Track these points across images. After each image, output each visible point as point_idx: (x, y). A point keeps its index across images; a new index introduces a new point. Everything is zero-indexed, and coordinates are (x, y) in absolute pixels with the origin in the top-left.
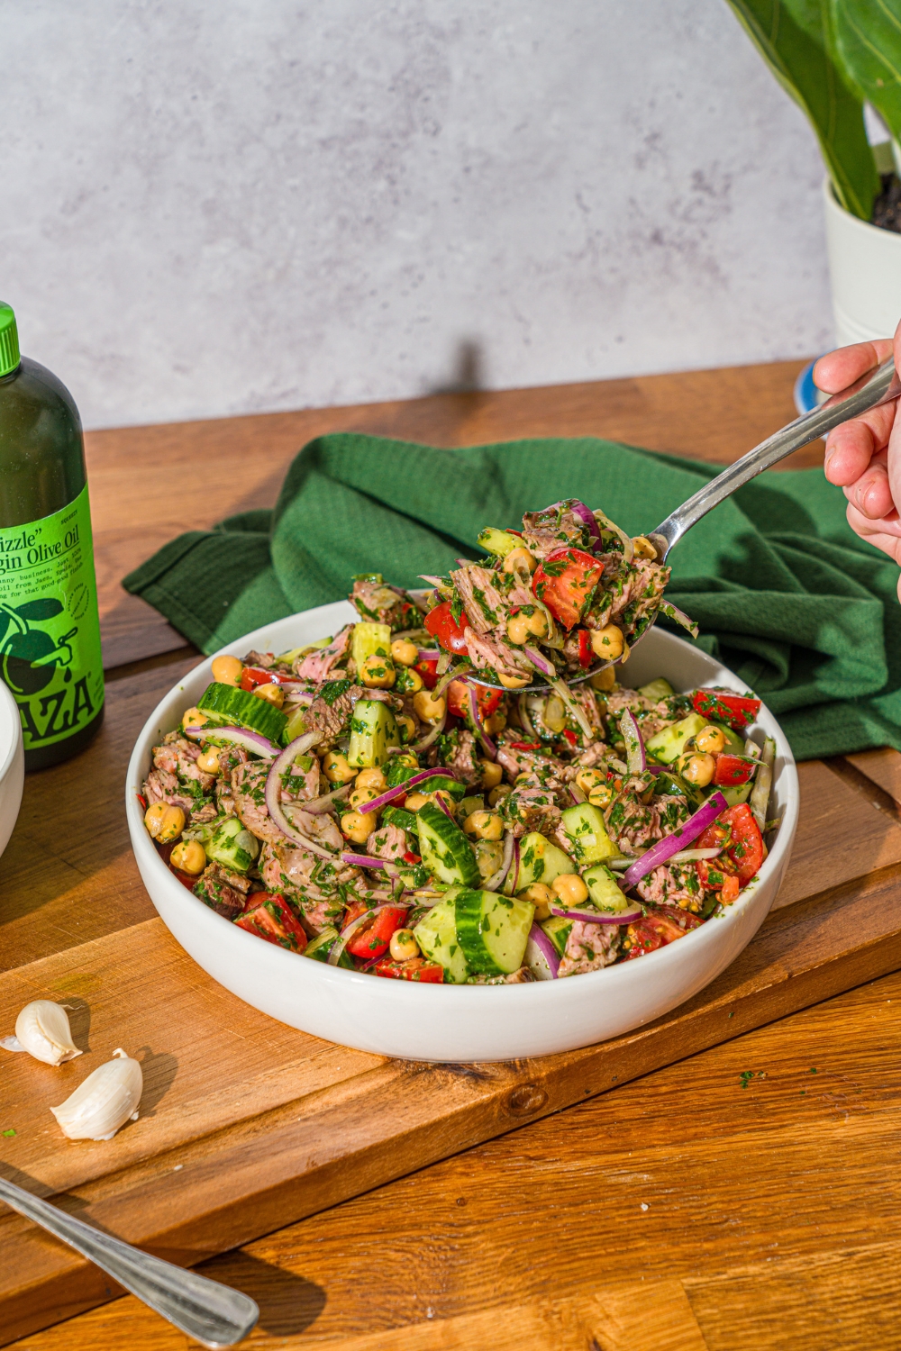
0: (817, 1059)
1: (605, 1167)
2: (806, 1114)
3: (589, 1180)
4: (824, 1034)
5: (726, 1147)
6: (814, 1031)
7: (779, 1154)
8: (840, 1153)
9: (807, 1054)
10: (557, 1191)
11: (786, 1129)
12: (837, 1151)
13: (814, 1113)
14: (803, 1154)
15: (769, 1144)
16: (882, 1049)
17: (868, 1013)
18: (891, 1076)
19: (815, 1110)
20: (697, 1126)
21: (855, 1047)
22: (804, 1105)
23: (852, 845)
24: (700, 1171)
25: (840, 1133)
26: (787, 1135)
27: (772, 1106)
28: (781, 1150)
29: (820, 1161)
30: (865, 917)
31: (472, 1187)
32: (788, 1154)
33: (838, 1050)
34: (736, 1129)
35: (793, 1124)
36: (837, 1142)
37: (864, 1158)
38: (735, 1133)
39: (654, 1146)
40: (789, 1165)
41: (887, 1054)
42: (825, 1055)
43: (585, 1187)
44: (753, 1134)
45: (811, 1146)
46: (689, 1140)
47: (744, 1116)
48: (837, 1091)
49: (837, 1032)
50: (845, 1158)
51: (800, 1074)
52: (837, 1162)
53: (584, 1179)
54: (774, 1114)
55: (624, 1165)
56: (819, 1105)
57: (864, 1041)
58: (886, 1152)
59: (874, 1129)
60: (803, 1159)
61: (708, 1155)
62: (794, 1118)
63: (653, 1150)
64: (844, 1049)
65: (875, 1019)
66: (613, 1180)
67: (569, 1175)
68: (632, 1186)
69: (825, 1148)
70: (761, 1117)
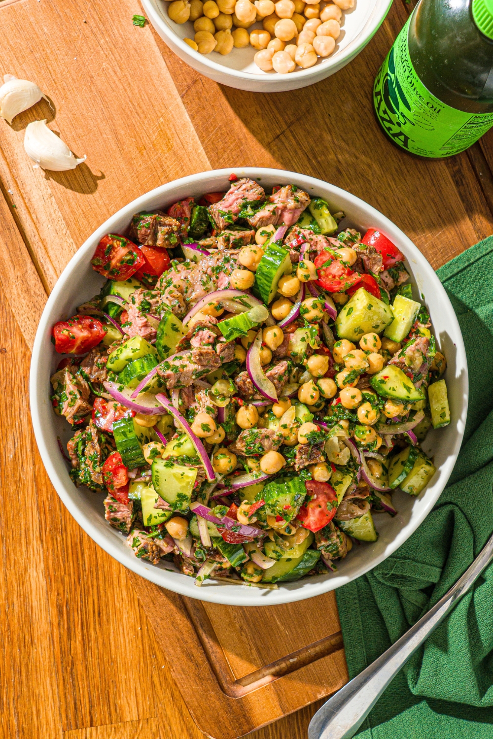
0: (95, 574)
1: (21, 434)
2: (50, 557)
3: (12, 424)
4: (115, 582)
5: (29, 505)
6: (119, 578)
7: (20, 534)
8: (17, 569)
9: (99, 568)
10: (6, 405)
11: (39, 542)
12: (19, 568)
13: (50, 562)
14: (18, 548)
15: (29, 530)
16: (99, 614)
17: (131, 613)
18: (76, 614)
19: (53, 563)
20: (47, 492)
21: (103, 598)
22: (58, 557)
23: (245, 632)
24: (12, 488)
25: (32, 572)
26: (35, 543)
27: (59, 539)
28: (23, 536)
29: (12, 556)
30: (173, 623)
31: (14, 358)
32: (20, 539)
33: (101, 588)
34: (42, 515)
35: (43, 547)
36: (26, 570)
37: (12, 582)
38: (39, 513)
39: (34, 464)
40: (11, 538)
41: (94, 616)
42: (98, 579)
43: (7, 421)
44: (38, 523)
45: (24, 554)
46: (36, 485)
47: (53, 521)
48: (66, 579)
49: (117, 590)
50: (13, 571)
51: (83, 560)
52: (10, 566)
53: (13, 421)
54: (52, 538)
55: (22, 446)
56: (57, 567)
57: (107, 606)
58: (15, 596)
59: (34, 593)
60: (15, 547)
61: (24, 494)
62: (48, 550)
63: (32, 464)
64: (102, 592)
65: (125, 616)
66: (10, 438)
67: (17, 413)
68: (4, 447)
69: (22, 562)
70: (50, 530)
